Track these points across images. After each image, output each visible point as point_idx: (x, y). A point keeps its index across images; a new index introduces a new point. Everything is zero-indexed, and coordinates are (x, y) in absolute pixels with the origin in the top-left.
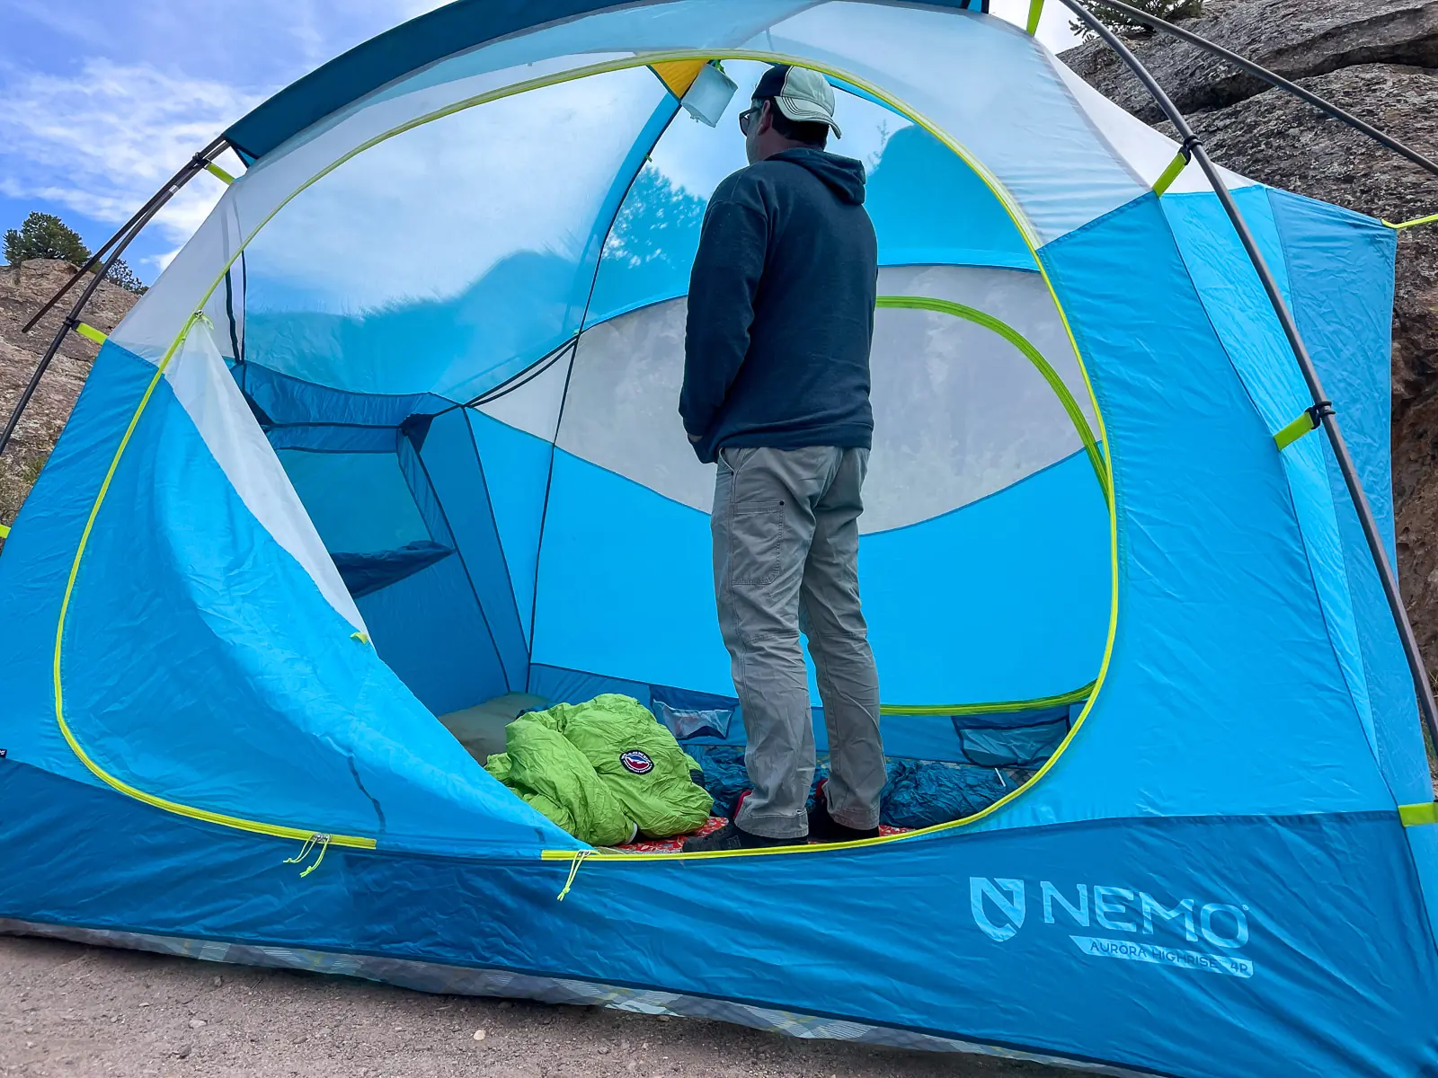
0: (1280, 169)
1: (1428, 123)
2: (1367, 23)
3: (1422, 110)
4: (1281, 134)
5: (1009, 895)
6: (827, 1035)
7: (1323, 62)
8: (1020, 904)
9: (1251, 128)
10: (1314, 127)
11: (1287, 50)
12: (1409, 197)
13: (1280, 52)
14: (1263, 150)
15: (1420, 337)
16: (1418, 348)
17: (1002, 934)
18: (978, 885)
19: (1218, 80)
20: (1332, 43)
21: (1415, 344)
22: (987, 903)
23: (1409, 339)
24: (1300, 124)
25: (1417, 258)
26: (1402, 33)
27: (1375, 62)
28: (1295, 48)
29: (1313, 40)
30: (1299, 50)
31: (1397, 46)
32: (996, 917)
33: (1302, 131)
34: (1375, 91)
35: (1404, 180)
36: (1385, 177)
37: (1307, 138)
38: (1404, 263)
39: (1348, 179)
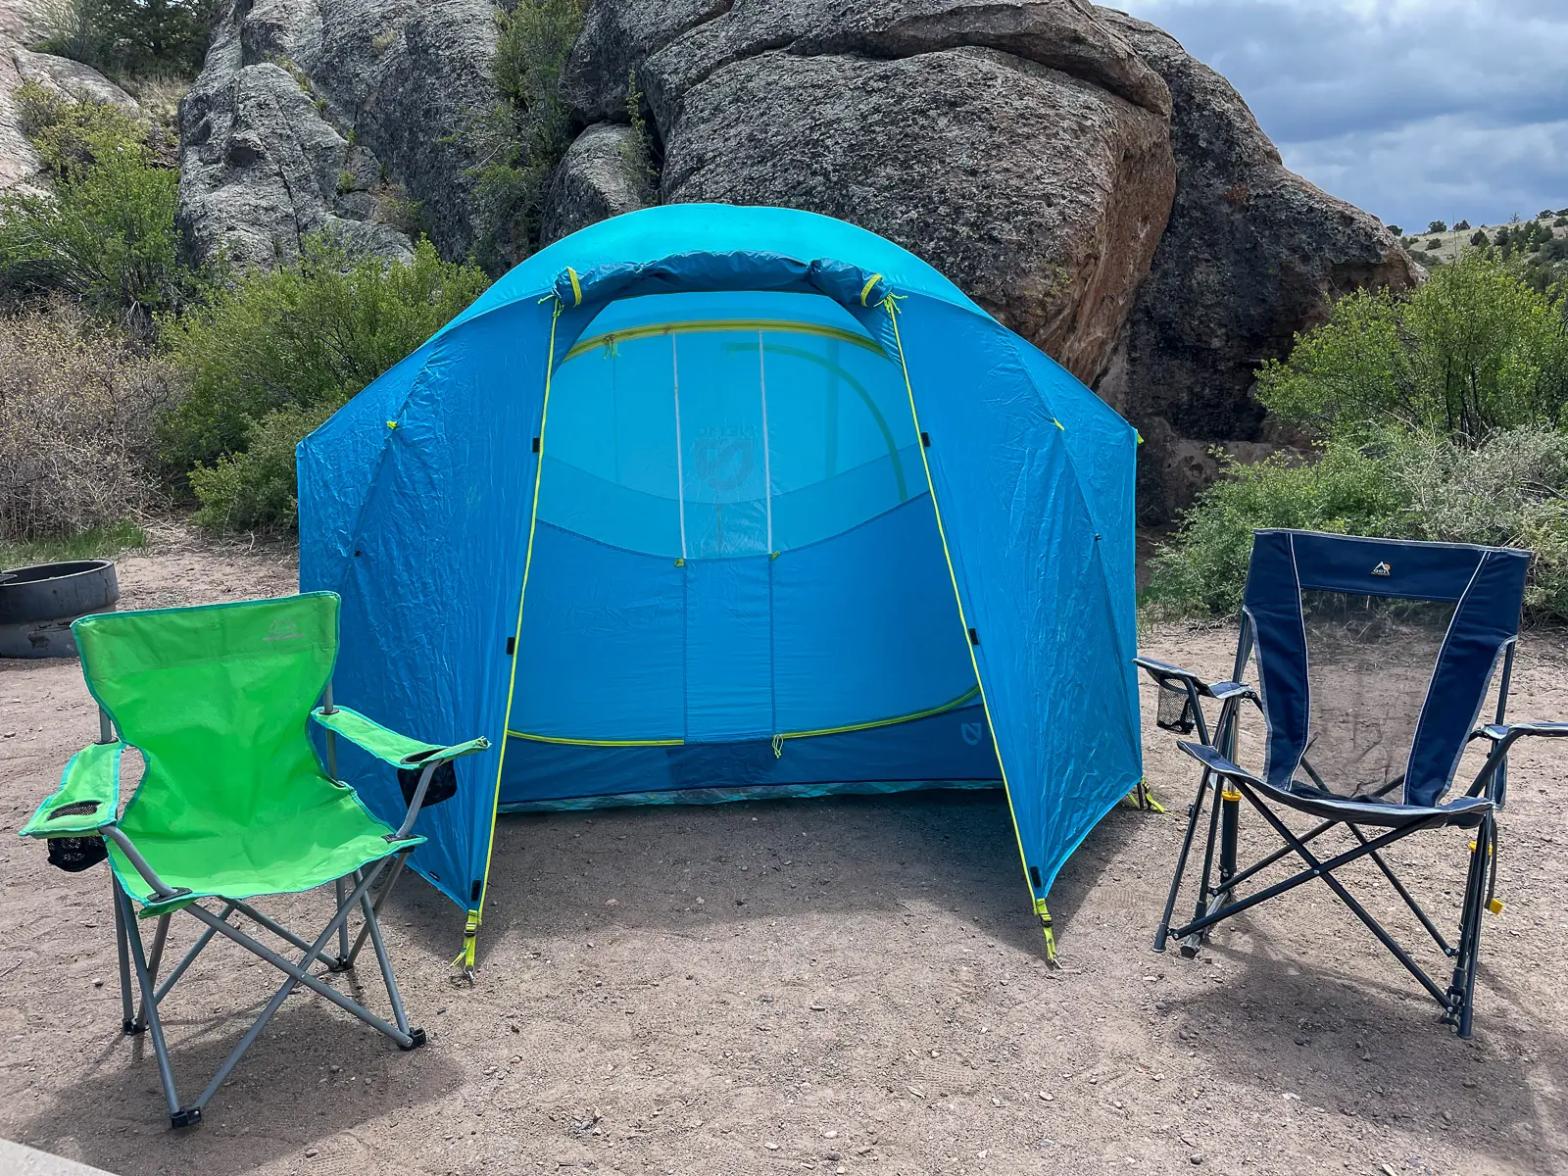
0: (924, 149)
1: (1025, 129)
2: (981, 9)
3: (1022, 116)
4: (923, 113)
5: (976, 729)
6: (903, 789)
7: (949, 37)
8: (980, 732)
9: (901, 98)
10: (947, 113)
11: (922, 18)
12: (1014, 199)
13: (916, 19)
14: (910, 126)
15: (1017, 312)
16: (1016, 320)
17: (974, 742)
18: (964, 727)
19: (868, 31)
20: (955, 20)
21: (1013, 316)
22: (968, 732)
23: (1010, 313)
24: (937, 108)
25: (1019, 253)
26: (1007, 26)
27: (986, 46)
28: (928, 17)
29: (942, 14)
30: (931, 20)
31: (1002, 37)
32: (971, 736)
33: (939, 115)
34: (989, 86)
35: (1011, 182)
36: (998, 177)
37: (943, 122)
38: (1011, 254)
39: (973, 173)
